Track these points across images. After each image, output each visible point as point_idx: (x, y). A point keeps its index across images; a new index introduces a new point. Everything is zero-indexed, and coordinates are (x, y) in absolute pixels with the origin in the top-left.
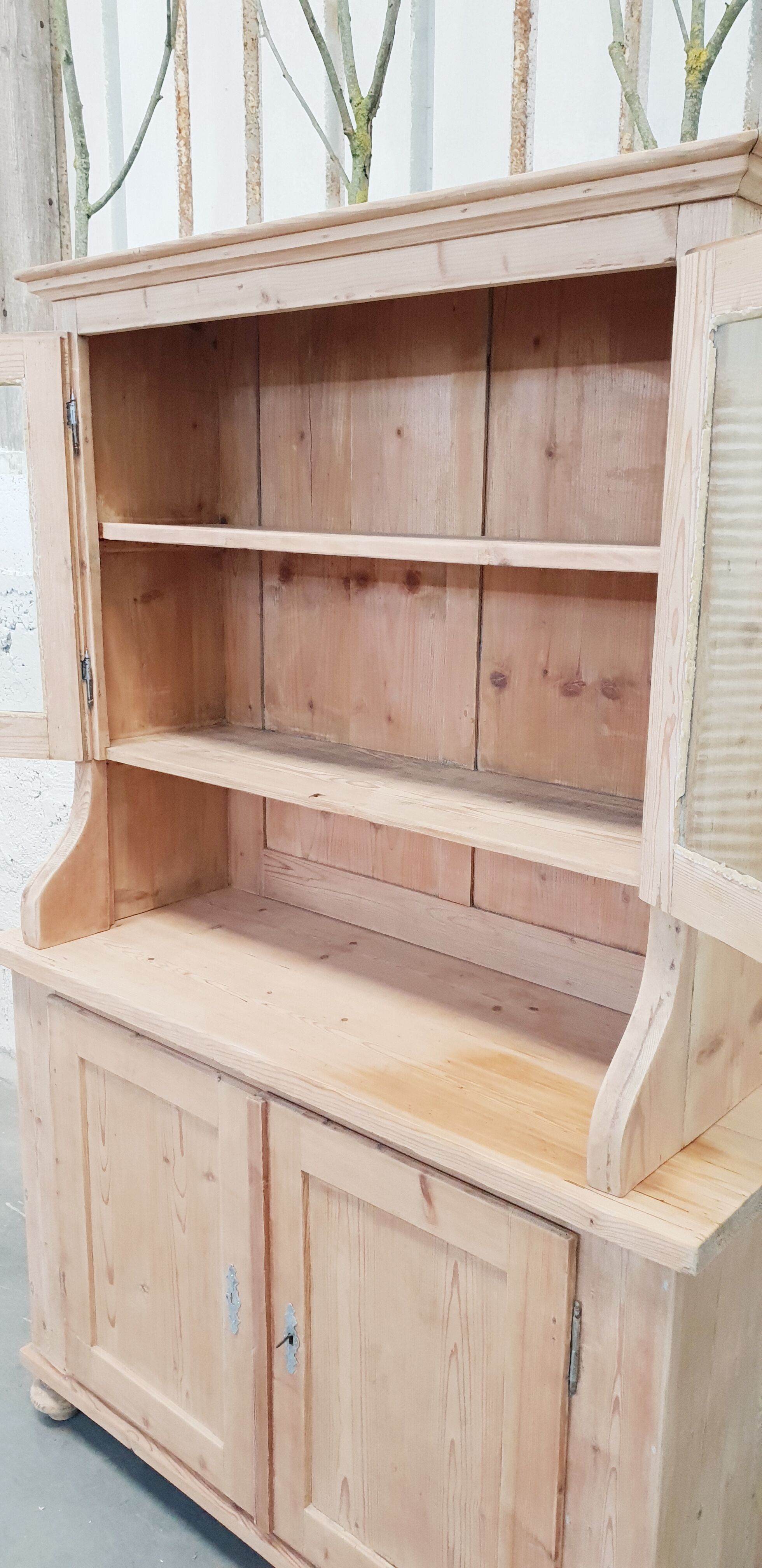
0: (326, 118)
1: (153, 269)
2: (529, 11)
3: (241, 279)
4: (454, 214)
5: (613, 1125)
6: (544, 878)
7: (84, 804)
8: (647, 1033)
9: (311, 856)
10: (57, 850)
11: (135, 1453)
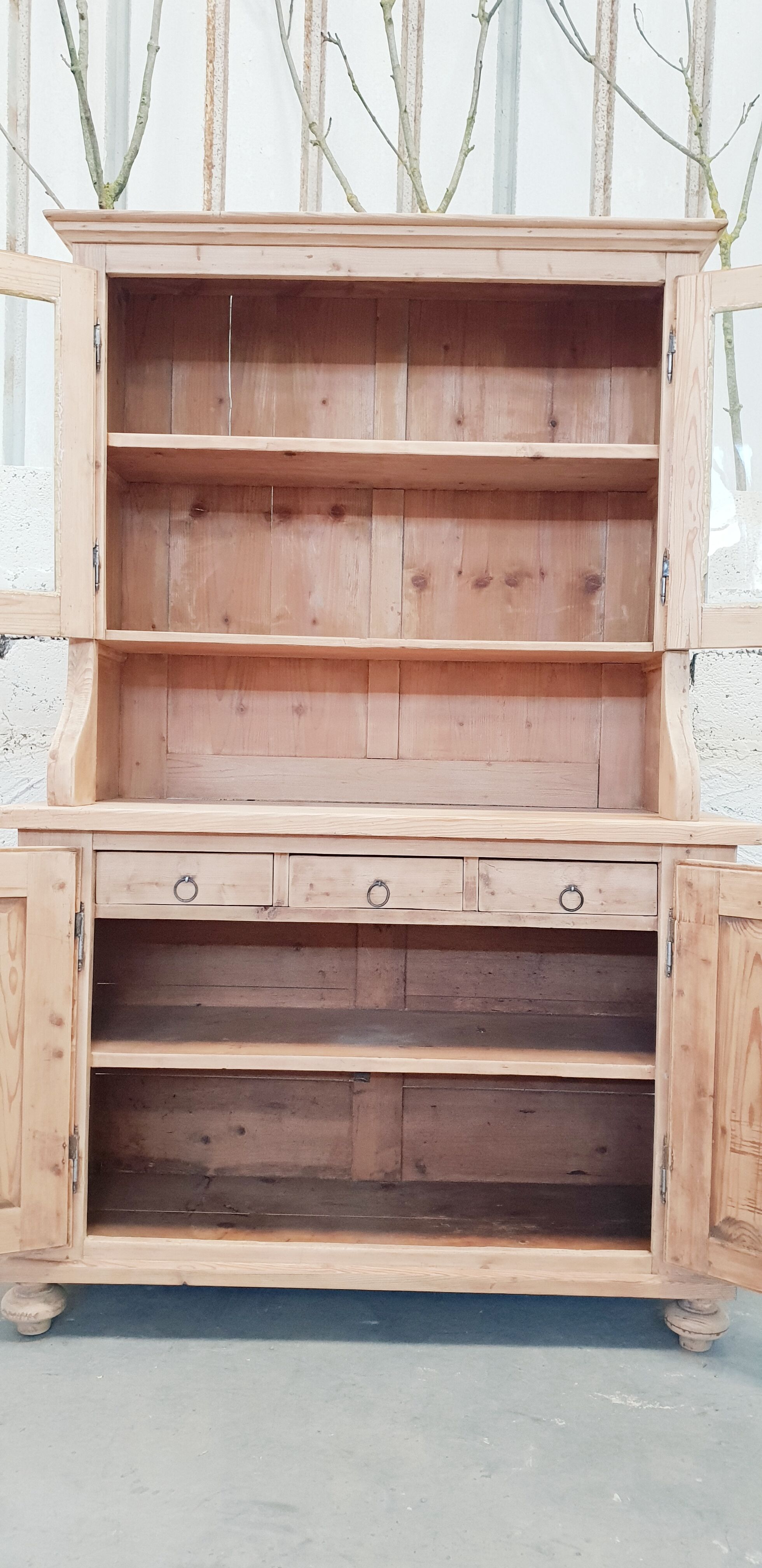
1: (224, 231)
3: (309, 251)
4: (523, 233)
5: (692, 774)
6: (461, 724)
7: (85, 680)
8: (683, 729)
9: (224, 751)
10: (68, 720)
11: (189, 1284)
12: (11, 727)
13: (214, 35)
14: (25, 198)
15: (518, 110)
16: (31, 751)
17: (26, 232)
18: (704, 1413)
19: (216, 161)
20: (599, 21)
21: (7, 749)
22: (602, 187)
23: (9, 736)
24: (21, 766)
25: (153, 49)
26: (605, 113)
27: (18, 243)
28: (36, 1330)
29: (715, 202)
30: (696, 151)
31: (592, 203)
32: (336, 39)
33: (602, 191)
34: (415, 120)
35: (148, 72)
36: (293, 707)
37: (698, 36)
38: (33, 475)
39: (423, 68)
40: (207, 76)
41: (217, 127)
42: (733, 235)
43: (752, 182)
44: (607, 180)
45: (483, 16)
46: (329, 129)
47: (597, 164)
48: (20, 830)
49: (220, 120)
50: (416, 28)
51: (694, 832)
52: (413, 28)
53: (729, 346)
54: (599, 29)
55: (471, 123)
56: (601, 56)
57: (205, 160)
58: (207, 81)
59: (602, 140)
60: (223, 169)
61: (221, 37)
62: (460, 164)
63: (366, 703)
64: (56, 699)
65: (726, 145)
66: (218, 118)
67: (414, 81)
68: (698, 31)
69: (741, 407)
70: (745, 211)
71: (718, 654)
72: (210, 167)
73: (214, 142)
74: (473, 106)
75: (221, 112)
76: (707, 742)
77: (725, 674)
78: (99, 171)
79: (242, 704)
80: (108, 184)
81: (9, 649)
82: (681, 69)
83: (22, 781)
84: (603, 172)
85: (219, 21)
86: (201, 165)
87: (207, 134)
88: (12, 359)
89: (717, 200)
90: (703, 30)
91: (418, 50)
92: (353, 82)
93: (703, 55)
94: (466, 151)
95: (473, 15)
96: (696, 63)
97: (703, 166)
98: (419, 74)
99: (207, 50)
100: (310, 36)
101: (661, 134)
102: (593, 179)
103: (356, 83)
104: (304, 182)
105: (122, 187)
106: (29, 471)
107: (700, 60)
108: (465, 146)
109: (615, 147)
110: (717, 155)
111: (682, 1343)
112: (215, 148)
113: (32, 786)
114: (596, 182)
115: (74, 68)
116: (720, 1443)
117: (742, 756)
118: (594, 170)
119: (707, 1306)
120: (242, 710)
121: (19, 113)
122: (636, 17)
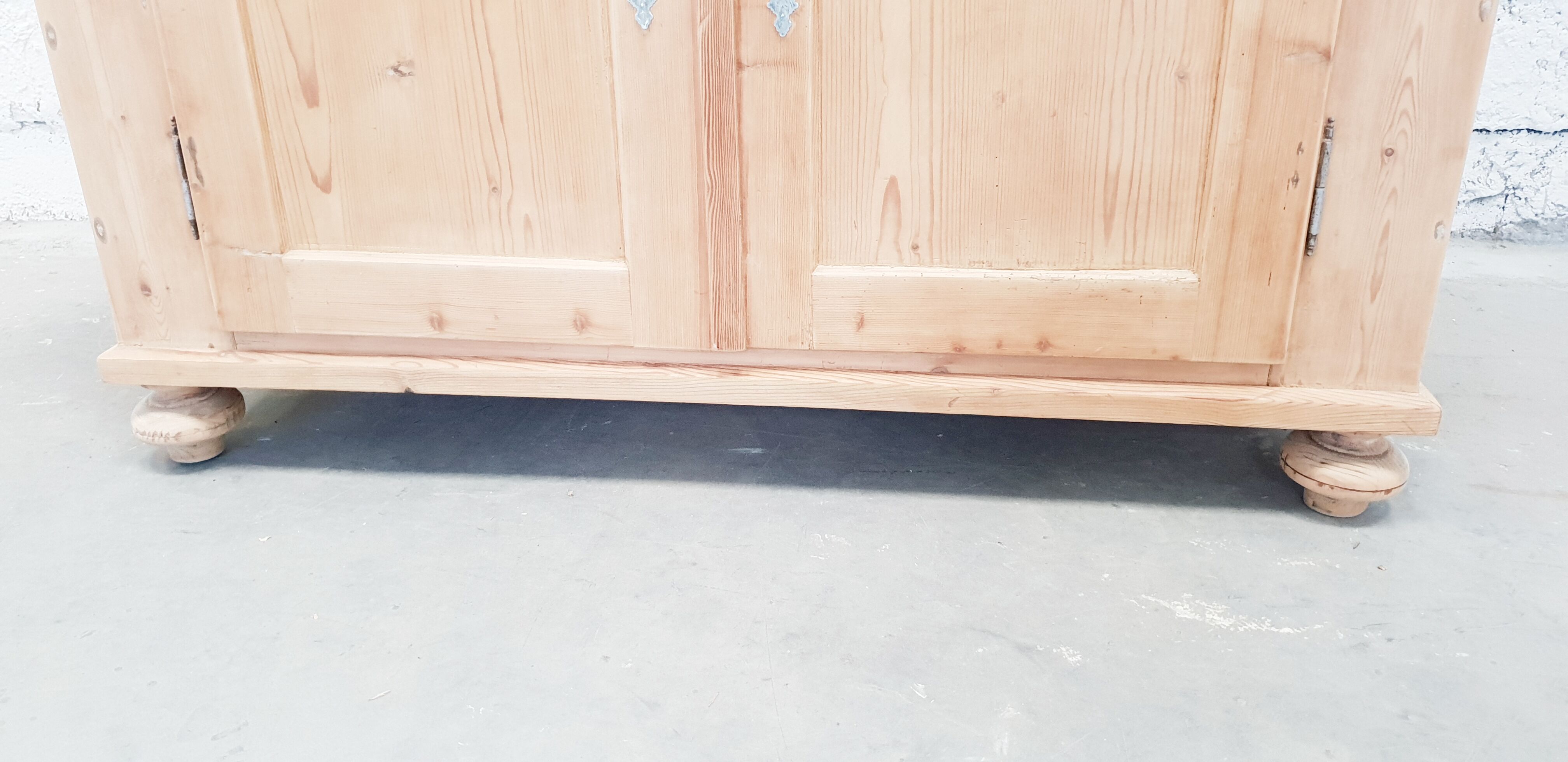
11: (415, 392)
18: (1364, 646)
28: (198, 457)
111: (1310, 505)
119: (1370, 443)
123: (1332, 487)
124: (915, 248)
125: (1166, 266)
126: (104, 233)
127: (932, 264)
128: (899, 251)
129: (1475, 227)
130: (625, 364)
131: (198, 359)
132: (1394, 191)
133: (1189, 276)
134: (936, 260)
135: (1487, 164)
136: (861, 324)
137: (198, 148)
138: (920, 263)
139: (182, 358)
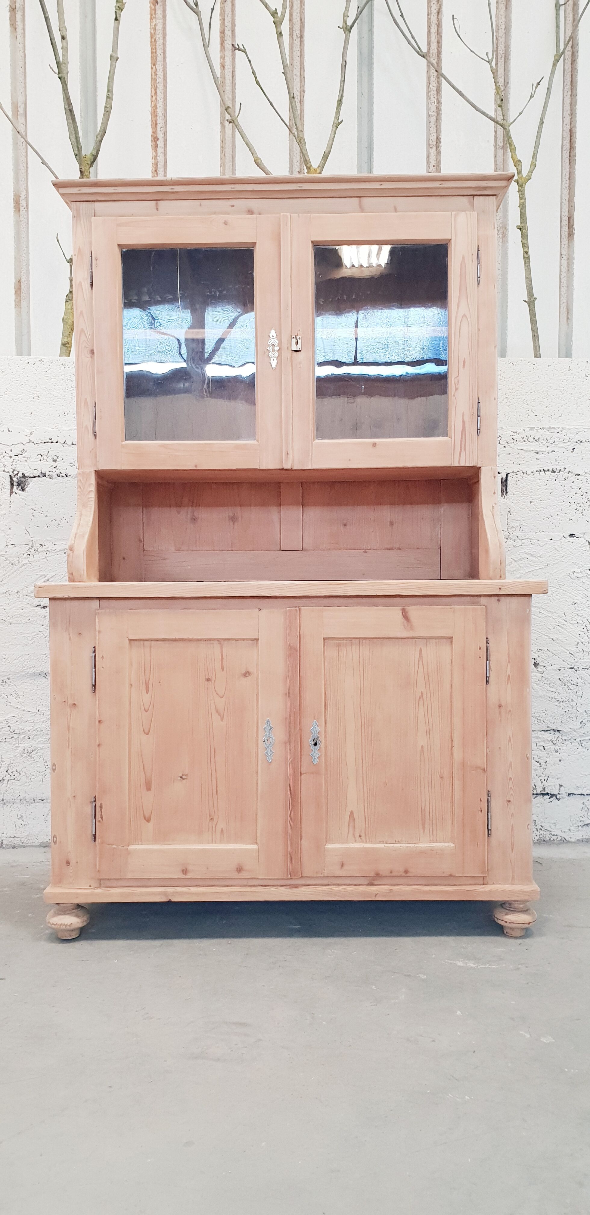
0: (13, 165)
1: (174, 190)
2: (157, 137)
3: (232, 202)
4: (376, 185)
5: (500, 548)
6: (345, 525)
7: (89, 498)
8: (494, 518)
9: (183, 548)
10: (79, 525)
11: (173, 901)
12: (32, 539)
13: (156, 45)
14: (25, 166)
15: (373, 92)
16: (46, 555)
17: (27, 191)
18: (518, 969)
19: (160, 135)
20: (429, 27)
21: (29, 555)
22: (435, 145)
23: (30, 545)
24: (39, 566)
25: (114, 59)
26: (435, 92)
27: (21, 199)
28: (71, 936)
29: (513, 154)
30: (500, 119)
31: (428, 157)
32: (243, 48)
33: (435, 148)
34: (300, 102)
35: (111, 75)
36: (229, 516)
37: (499, 35)
38: (40, 362)
39: (305, 64)
40: (152, 75)
41: (160, 111)
42: (527, 177)
43: (540, 139)
44: (438, 140)
45: (346, 28)
46: (240, 112)
47: (431, 129)
48: (50, 599)
49: (162, 106)
50: (299, 36)
51: (502, 586)
52: (297, 36)
53: (526, 256)
54: (429, 32)
55: (340, 104)
56: (431, 52)
57: (152, 136)
58: (152, 78)
59: (434, 111)
60: (165, 141)
61: (161, 47)
62: (333, 133)
63: (279, 512)
64: (62, 518)
65: (520, 113)
66: (160, 104)
67: (298, 74)
68: (500, 31)
69: (535, 299)
70: (535, 160)
71: (524, 473)
72: (155, 139)
73: (158, 122)
74: (341, 92)
75: (162, 100)
76: (517, 535)
77: (529, 487)
78: (79, 147)
79: (194, 516)
80: (85, 155)
81: (28, 484)
82: (487, 60)
83: (41, 576)
84: (435, 134)
85: (159, 35)
86: (150, 138)
87: (153, 116)
88: (19, 281)
89: (515, 153)
90: (503, 30)
91: (301, 52)
92: (256, 78)
93: (503, 49)
94: (337, 124)
95: (339, 27)
96: (499, 54)
97: (504, 129)
98: (302, 69)
99: (151, 57)
100: (223, 44)
101: (474, 106)
102: (428, 140)
103: (258, 79)
104: (222, 148)
105: (95, 157)
106: (38, 360)
107: (501, 52)
108: (336, 120)
109: (443, 116)
110: (515, 120)
111: (505, 933)
112: (159, 126)
113: (48, 580)
114: (431, 142)
115: (60, 75)
116: (528, 984)
117: (542, 544)
118: (429, 133)
119: (521, 906)
120: (194, 520)
121: (19, 106)
122: (454, 25)
123: (510, 923)
124: (360, 836)
125: (444, 842)
126: (56, 841)
127: (366, 842)
128: (355, 838)
129: (587, 837)
130: (254, 886)
131: (86, 891)
132: (513, 814)
133: (452, 845)
134: (368, 841)
135: (586, 809)
136: (342, 865)
137: (103, 807)
138: (362, 842)
139: (79, 891)
